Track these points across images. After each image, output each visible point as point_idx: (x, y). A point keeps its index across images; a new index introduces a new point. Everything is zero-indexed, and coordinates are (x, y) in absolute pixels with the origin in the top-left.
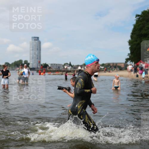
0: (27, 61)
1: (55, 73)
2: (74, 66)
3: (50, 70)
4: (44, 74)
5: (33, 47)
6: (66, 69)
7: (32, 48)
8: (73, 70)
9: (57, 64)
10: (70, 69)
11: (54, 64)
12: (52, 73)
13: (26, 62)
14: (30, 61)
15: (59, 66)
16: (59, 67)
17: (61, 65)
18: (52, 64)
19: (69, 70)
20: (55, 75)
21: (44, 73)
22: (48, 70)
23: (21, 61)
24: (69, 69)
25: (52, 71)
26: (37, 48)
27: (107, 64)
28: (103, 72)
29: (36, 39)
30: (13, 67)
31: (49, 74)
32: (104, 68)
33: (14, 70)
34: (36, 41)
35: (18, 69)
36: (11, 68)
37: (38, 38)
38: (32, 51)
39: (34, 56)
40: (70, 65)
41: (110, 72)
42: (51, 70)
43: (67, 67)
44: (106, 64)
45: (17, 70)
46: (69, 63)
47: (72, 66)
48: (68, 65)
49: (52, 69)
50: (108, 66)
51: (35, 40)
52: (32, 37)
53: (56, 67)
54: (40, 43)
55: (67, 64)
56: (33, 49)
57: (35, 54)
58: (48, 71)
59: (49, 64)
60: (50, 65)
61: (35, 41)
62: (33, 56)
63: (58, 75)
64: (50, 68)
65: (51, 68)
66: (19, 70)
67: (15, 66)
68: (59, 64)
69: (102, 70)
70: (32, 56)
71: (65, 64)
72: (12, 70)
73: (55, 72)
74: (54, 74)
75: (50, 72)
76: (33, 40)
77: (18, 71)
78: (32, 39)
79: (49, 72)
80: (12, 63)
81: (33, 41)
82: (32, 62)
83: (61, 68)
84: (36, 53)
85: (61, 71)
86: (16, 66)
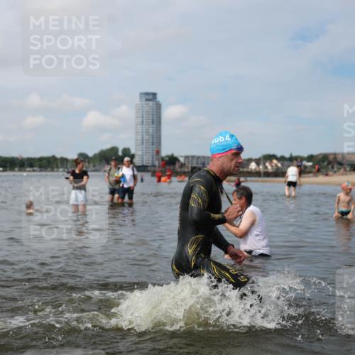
0: (129, 149)
3: (182, 170)
4: (168, 180)
5: (143, 117)
7: (140, 120)
9: (199, 157)
11: (193, 157)
13: (126, 152)
14: (136, 150)
15: (203, 160)
16: (204, 164)
18: (186, 157)
21: (169, 177)
22: (179, 170)
23: (114, 150)
26: (153, 120)
27: (320, 157)
28: (311, 175)
29: (151, 97)
30: (97, 164)
31: (181, 179)
32: (313, 167)
33: (98, 171)
34: (151, 103)
35: (107, 168)
36: (91, 165)
37: (154, 95)
38: (140, 127)
39: (146, 137)
41: (327, 175)
42: (186, 170)
44: (318, 155)
45: (105, 171)
49: (187, 167)
50: (324, 162)
51: (147, 100)
52: (141, 94)
53: (197, 164)
54: (159, 106)
56: (143, 122)
57: (147, 133)
58: (176, 174)
59: (181, 157)
60: (182, 160)
61: (147, 102)
62: (143, 137)
64: (183, 165)
65: (187, 164)
66: (110, 170)
67: (101, 161)
68: (204, 157)
69: (308, 170)
70: (140, 137)
72: (94, 171)
75: (183, 176)
76: (144, 99)
77: (107, 175)
78: (141, 98)
79: (181, 176)
80: (95, 155)
81: (144, 103)
82: (140, 153)
84: (151, 131)
86: (104, 161)
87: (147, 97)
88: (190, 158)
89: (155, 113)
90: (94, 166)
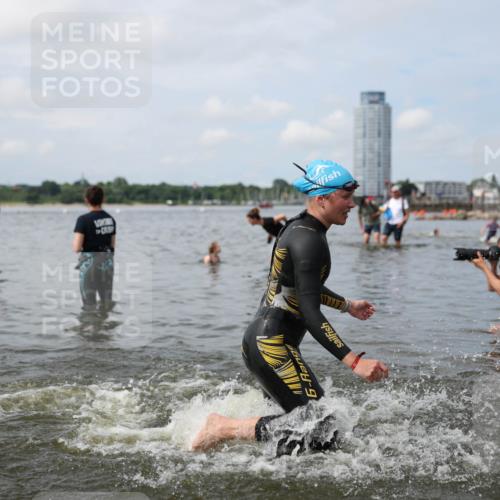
1: (439, 214)
3: (422, 202)
5: (364, 127)
6: (477, 198)
7: (361, 131)
9: (446, 184)
10: (495, 198)
11: (438, 183)
12: (429, 215)
14: (356, 175)
17: (460, 184)
18: (428, 184)
19: (489, 204)
20: (441, 219)
22: (416, 202)
24: (489, 199)
25: (430, 206)
26: (379, 130)
29: (376, 98)
31: (419, 215)
34: (376, 107)
36: (292, 196)
37: (382, 95)
38: (360, 141)
39: (369, 155)
40: (494, 184)
42: (428, 202)
43: (483, 193)
46: (489, 179)
48: (488, 187)
49: (429, 198)
51: (371, 102)
52: (363, 94)
54: (388, 111)
55: (483, 181)
56: (364, 135)
57: (371, 149)
59: (421, 183)
60: (421, 188)
61: (372, 105)
62: (364, 156)
63: (452, 218)
64: (424, 195)
65: (428, 195)
68: (454, 184)
70: (360, 156)
71: (474, 184)
72: (295, 205)
73: (440, 211)
74: (435, 218)
75: (422, 212)
76: (366, 101)
78: (362, 99)
79: (419, 211)
81: (367, 107)
83: (463, 196)
84: (376, 145)
85: (458, 206)
87: (372, 98)
88: (434, 186)
89: (382, 121)
90: (296, 197)
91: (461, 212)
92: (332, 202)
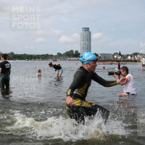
0: (78, 51)
2: (123, 55)
6: (115, 58)
7: (82, 39)
8: (123, 59)
9: (106, 54)
10: (120, 58)
11: (104, 54)
12: (101, 63)
14: (81, 51)
17: (111, 54)
18: (101, 54)
19: (118, 60)
20: (105, 64)
23: (72, 51)
24: (118, 58)
26: (87, 39)
29: (87, 29)
33: (65, 60)
34: (87, 32)
36: (63, 58)
37: (88, 28)
38: (82, 42)
39: (85, 46)
40: (120, 54)
42: (101, 60)
43: (117, 57)
46: (119, 53)
47: (122, 56)
48: (118, 55)
49: (102, 58)
51: (85, 31)
52: (83, 28)
54: (90, 33)
55: (117, 53)
57: (85, 44)
59: (99, 54)
61: (85, 32)
63: (108, 64)
65: (101, 57)
67: (66, 56)
68: (109, 54)
70: (82, 46)
71: (114, 54)
72: (63, 60)
73: (105, 62)
74: (103, 64)
76: (84, 30)
78: (83, 30)
79: (99, 62)
80: (64, 54)
83: (111, 58)
84: (87, 43)
85: (110, 61)
86: (68, 56)
87: (85, 30)
89: (88, 36)
91: (111, 62)
92: (90, 65)
